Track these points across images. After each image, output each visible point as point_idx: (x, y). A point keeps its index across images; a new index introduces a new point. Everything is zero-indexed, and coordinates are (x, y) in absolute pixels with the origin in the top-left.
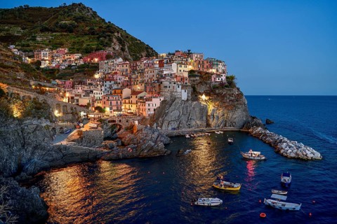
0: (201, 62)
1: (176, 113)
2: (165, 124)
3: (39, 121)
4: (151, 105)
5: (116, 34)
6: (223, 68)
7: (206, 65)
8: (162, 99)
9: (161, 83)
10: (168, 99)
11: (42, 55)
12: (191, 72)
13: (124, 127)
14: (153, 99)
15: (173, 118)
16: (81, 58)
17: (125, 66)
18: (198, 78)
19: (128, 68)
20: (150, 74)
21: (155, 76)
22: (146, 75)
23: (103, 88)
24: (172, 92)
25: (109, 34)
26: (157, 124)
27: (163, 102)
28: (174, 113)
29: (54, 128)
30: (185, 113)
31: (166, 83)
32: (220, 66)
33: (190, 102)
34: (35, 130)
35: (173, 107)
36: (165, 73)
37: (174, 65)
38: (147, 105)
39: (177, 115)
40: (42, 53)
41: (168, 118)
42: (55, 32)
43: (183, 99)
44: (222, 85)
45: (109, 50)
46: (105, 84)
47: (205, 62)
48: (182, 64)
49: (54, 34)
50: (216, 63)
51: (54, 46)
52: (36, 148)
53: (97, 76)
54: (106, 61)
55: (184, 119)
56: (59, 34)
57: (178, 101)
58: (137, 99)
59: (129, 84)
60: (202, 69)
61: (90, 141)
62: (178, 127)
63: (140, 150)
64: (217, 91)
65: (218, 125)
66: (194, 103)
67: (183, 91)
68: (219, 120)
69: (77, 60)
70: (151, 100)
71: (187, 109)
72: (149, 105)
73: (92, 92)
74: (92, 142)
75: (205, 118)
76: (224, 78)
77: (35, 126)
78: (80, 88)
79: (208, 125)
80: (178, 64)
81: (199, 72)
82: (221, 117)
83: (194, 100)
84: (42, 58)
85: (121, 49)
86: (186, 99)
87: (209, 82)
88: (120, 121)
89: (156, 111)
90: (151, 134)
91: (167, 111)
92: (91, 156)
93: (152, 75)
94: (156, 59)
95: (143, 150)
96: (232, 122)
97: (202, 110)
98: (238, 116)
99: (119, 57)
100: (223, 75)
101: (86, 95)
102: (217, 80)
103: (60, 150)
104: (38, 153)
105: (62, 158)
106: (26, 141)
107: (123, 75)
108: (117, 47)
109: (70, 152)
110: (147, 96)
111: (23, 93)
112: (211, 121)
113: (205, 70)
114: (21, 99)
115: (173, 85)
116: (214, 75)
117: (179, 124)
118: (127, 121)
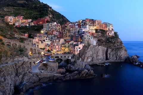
0: (101, 25)
1: (91, 53)
2: (86, 58)
3: (22, 58)
4: (78, 48)
5: (50, 9)
6: (112, 28)
7: (104, 26)
8: (83, 45)
9: (83, 36)
10: (87, 45)
12: (96, 30)
13: (63, 60)
14: (79, 45)
15: (89, 56)
16: (32, 22)
17: (58, 26)
18: (100, 33)
19: (60, 27)
20: (74, 31)
21: (77, 32)
22: (72, 31)
23: (48, 38)
24: (88, 41)
25: (46, 9)
27: (84, 47)
28: (89, 53)
29: (30, 63)
30: (95, 52)
31: (85, 36)
32: (110, 27)
33: (97, 46)
34: (23, 64)
35: (89, 49)
36: (83, 30)
37: (88, 26)
38: (76, 48)
41: (87, 55)
42: (15, 7)
43: (94, 45)
44: (112, 37)
45: (47, 18)
46: (49, 36)
47: (103, 25)
48: (91, 25)
49: (15, 8)
50: (108, 25)
51: (16, 15)
52: (24, 75)
53: (42, 32)
54: (47, 24)
55: (95, 56)
56: (17, 8)
57: (91, 46)
58: (69, 45)
59: (62, 36)
60: (101, 29)
61: (52, 69)
62: (92, 60)
63: (81, 75)
64: (110, 40)
65: (112, 59)
66: (100, 47)
67: (94, 40)
68: (113, 56)
69: (29, 23)
70: (78, 45)
71: (96, 50)
72: (77, 48)
73: (44, 41)
74: (53, 70)
75: (105, 55)
76: (113, 33)
77: (22, 62)
78: (37, 38)
79: (107, 59)
80: (89, 26)
81: (100, 30)
82: (114, 55)
83: (99, 45)
84: (9, 21)
85: (53, 17)
86: (95, 45)
87: (105, 35)
88: (61, 57)
89: (81, 52)
90: (81, 65)
91: (86, 52)
92: (55, 78)
93: (75, 32)
94: (77, 23)
95: (83, 74)
96: (120, 57)
97: (103, 50)
98: (123, 54)
99: (54, 21)
100: (113, 31)
101: (42, 42)
102: (110, 34)
103: (38, 76)
104: (26, 78)
105: (39, 81)
106: (18, 71)
107: (58, 32)
108: (51, 16)
109: (43, 77)
110: (75, 43)
111: (12, 42)
112: (109, 56)
113: (103, 29)
114: (12, 45)
115: (89, 37)
116: (108, 32)
117: (93, 58)
118: (65, 57)
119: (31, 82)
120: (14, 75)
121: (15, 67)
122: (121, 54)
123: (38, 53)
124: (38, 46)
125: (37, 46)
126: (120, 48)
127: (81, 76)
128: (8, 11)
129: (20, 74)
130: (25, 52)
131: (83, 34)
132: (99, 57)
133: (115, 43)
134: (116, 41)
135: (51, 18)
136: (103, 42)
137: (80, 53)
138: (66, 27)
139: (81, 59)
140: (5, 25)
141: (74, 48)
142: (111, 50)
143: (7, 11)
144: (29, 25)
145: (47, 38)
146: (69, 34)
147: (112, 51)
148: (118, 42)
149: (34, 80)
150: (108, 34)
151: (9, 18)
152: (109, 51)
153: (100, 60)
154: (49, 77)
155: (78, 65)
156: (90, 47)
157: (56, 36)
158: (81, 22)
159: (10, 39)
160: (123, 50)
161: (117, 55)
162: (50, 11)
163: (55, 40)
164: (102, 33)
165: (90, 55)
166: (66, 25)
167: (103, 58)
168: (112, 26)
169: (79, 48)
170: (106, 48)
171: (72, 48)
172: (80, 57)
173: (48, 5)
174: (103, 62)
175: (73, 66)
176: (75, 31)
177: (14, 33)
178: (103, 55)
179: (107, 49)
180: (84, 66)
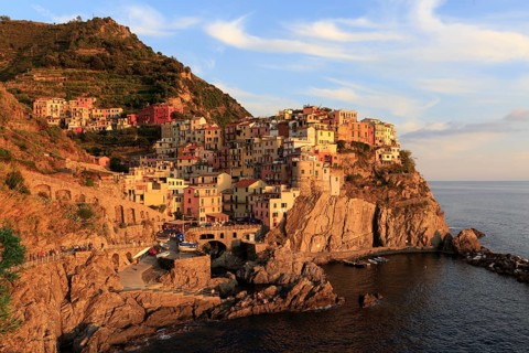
0: (356, 127)
1: (323, 221)
2: (307, 239)
3: (88, 240)
4: (279, 206)
5: (183, 74)
6: (392, 137)
7: (364, 130)
8: (297, 193)
9: (295, 164)
10: (308, 193)
11: (49, 110)
12: (340, 144)
13: (229, 246)
14: (283, 195)
15: (318, 231)
16: (123, 116)
17: (213, 132)
18: (352, 155)
19: (218, 135)
20: (265, 148)
21: (276, 151)
22: (257, 148)
23: (175, 172)
24: (313, 182)
25: (171, 74)
26: (292, 240)
27: (298, 200)
28: (317, 222)
29: (116, 256)
30: (338, 220)
31: (304, 165)
32: (387, 134)
33: (345, 199)
34: (89, 261)
35: (317, 209)
36: (296, 145)
37: (311, 131)
38: (271, 206)
39: (325, 223)
40: (48, 105)
41: (310, 229)
42: (70, 67)
43: (333, 194)
44: (394, 169)
45: (176, 104)
46: (179, 164)
47: (363, 126)
48: (322, 128)
49: (69, 70)
50: (380, 127)
51: (70, 94)
52: (95, 298)
54: (174, 123)
55: (336, 231)
56: (76, 71)
57: (324, 197)
58: (247, 194)
59: (223, 164)
60: (356, 139)
61: (188, 280)
62: (328, 247)
63: (290, 298)
64: (387, 179)
65: (395, 241)
66: (352, 200)
67: (333, 179)
68: (397, 231)
69: (115, 119)
70: (278, 197)
71: (341, 212)
72: (275, 206)
73: (164, 180)
74: (192, 281)
75: (370, 230)
76: (396, 154)
77: (88, 254)
78: (140, 172)
79: (377, 242)
80: (317, 129)
81: (353, 143)
82: (400, 227)
83: (350, 196)
84: (49, 114)
85: (194, 101)
86: (338, 194)
87: (371, 162)
88: (222, 236)
89: (288, 217)
90: (291, 263)
91: (307, 217)
92: (198, 312)
93: (268, 150)
94: (274, 121)
95: (295, 296)
96: (421, 236)
97: (364, 213)
98: (431, 226)
99: (199, 115)
100: (396, 149)
101: (156, 186)
102: (385, 159)
103: (140, 303)
104: (100, 310)
105: (145, 319)
106: (73, 285)
107: (211, 149)
108: (187, 97)
109: (158, 305)
110: (268, 188)
111: (57, 185)
112: (383, 234)
113: (362, 141)
114: (54, 196)
115: (316, 168)
116: (379, 151)
117: (329, 240)
118: (235, 235)
119: (116, 325)
120: (60, 297)
121: (62, 272)
122: (424, 225)
123: (144, 223)
124: (142, 197)
125: (138, 198)
126: (420, 205)
127: (288, 302)
128: (47, 82)
129: (81, 294)
130: (98, 218)
131: (296, 156)
132: (352, 237)
133: (402, 187)
134: (407, 181)
135: (188, 103)
136: (363, 186)
137: (284, 222)
138: (239, 133)
139: (288, 242)
140: (33, 129)
141: (264, 205)
142: (390, 211)
143: (42, 82)
144: (114, 126)
145: (172, 169)
146: (250, 157)
147: (394, 214)
148: (412, 186)
149: (128, 317)
150: (380, 156)
151: (49, 103)
152: (384, 216)
153: (354, 248)
154: (179, 307)
155: (280, 264)
156: (318, 203)
157: (205, 164)
158: (287, 117)
159: (50, 173)
160: (429, 210)
161: (412, 227)
162: (186, 81)
163: (200, 179)
164: (359, 153)
165: (319, 227)
166: (238, 128)
167: (366, 240)
168: (393, 133)
169: (283, 205)
170: (374, 206)
171: (259, 205)
172: (286, 235)
173: (179, 61)
174: (363, 252)
175: (263, 268)
176: (267, 148)
177: (62, 154)
178: (365, 227)
179: (377, 210)
180: (300, 268)
